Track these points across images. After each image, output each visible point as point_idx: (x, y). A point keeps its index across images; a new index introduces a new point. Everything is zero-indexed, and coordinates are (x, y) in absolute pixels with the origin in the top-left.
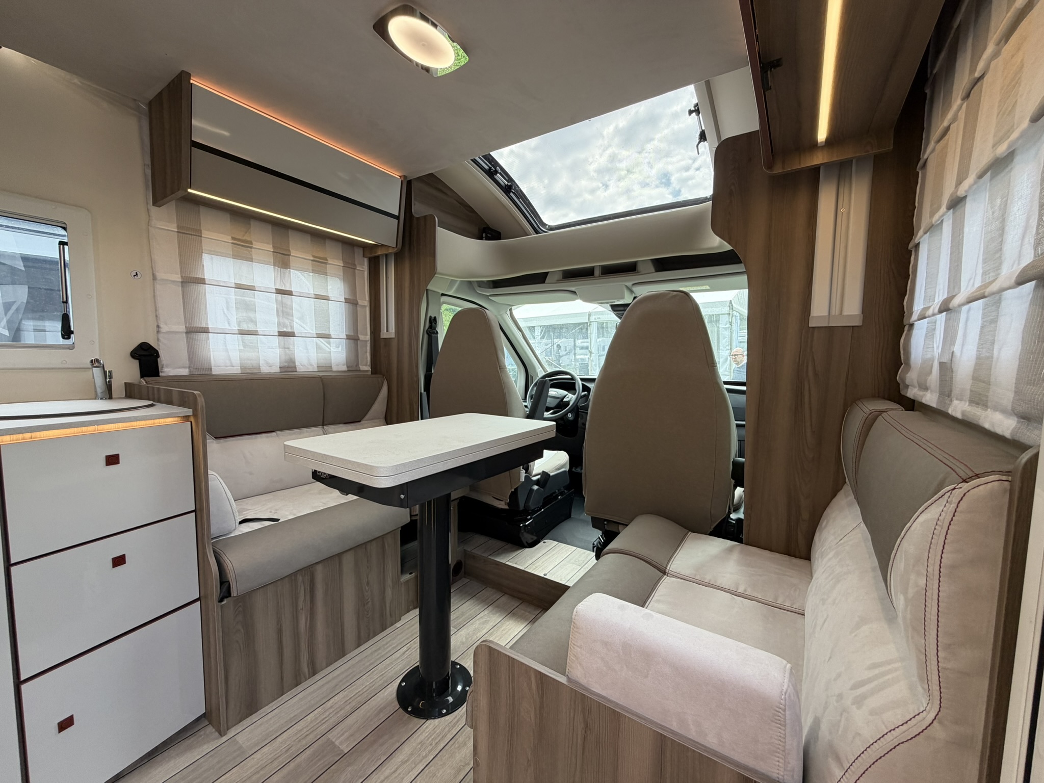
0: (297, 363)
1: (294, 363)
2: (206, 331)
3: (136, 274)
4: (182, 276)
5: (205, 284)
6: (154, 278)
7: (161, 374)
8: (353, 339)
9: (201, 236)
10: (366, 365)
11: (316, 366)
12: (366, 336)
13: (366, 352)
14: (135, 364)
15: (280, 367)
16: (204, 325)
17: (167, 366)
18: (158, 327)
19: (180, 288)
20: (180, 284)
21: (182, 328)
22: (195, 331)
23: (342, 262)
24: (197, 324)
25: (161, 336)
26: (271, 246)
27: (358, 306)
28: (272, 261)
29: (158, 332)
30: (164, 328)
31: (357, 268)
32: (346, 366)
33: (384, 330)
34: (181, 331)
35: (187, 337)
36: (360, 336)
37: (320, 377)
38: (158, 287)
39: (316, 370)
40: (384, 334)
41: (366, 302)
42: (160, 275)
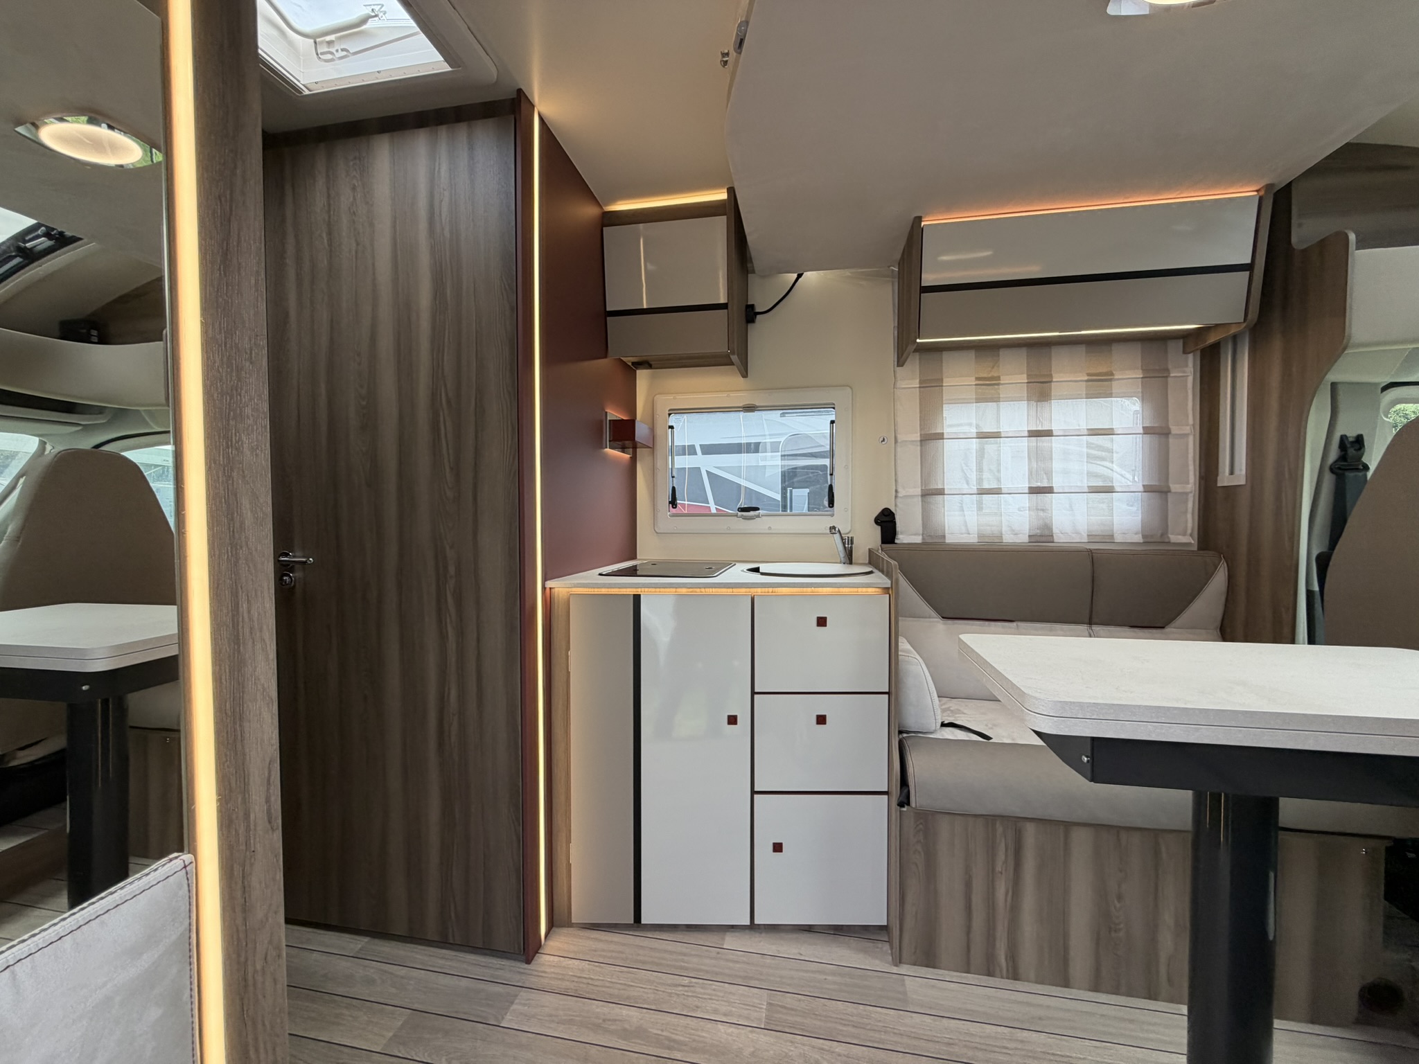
0: (1055, 530)
1: (1050, 529)
2: (941, 492)
3: (884, 439)
4: (921, 435)
5: (943, 439)
6: (896, 441)
7: (896, 541)
8: (1158, 491)
9: (942, 386)
10: (1184, 534)
11: (1085, 535)
12: (1187, 484)
13: (1186, 512)
14: (877, 530)
15: (1030, 536)
16: (940, 487)
17: (902, 533)
18: (896, 491)
19: (919, 448)
20: (919, 444)
21: (918, 491)
22: (930, 493)
23: (1141, 371)
24: (933, 486)
25: (899, 500)
26: (1025, 376)
27: (1170, 436)
28: (1026, 395)
29: (896, 497)
30: (902, 493)
31: (1172, 375)
32: (1140, 535)
33: (1224, 472)
34: (916, 494)
35: (922, 501)
36: (1171, 485)
37: (1091, 551)
38: (899, 449)
39: (1086, 541)
40: (1224, 479)
41: (1188, 428)
42: (900, 438)
